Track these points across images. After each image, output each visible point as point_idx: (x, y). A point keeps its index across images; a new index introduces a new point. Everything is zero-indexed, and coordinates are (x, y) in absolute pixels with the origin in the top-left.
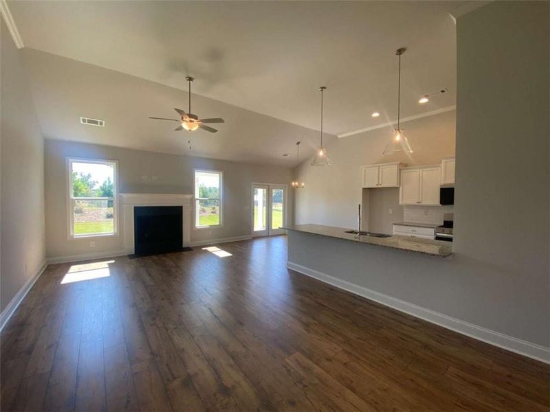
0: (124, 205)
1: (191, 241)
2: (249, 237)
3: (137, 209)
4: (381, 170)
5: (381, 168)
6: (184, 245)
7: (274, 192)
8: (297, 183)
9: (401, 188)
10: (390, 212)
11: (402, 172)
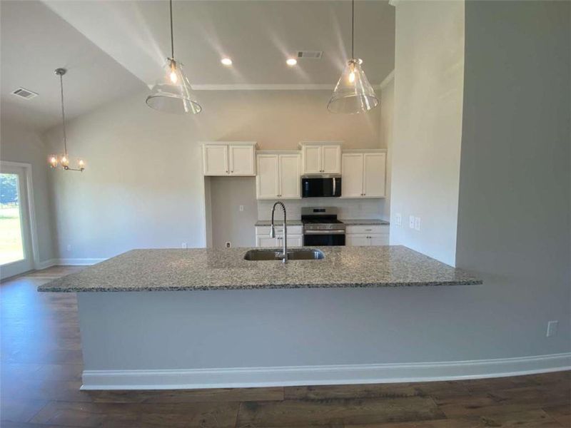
4: (231, 150)
5: (231, 147)
8: (64, 160)
9: (257, 178)
10: (241, 208)
11: (258, 156)
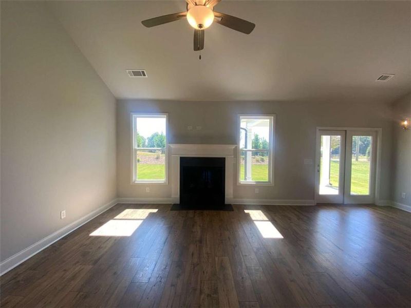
0: (173, 156)
1: (234, 198)
2: (312, 203)
3: (182, 160)
6: (226, 202)
7: (357, 140)
